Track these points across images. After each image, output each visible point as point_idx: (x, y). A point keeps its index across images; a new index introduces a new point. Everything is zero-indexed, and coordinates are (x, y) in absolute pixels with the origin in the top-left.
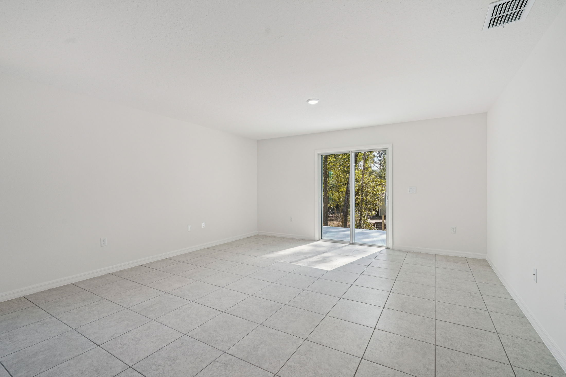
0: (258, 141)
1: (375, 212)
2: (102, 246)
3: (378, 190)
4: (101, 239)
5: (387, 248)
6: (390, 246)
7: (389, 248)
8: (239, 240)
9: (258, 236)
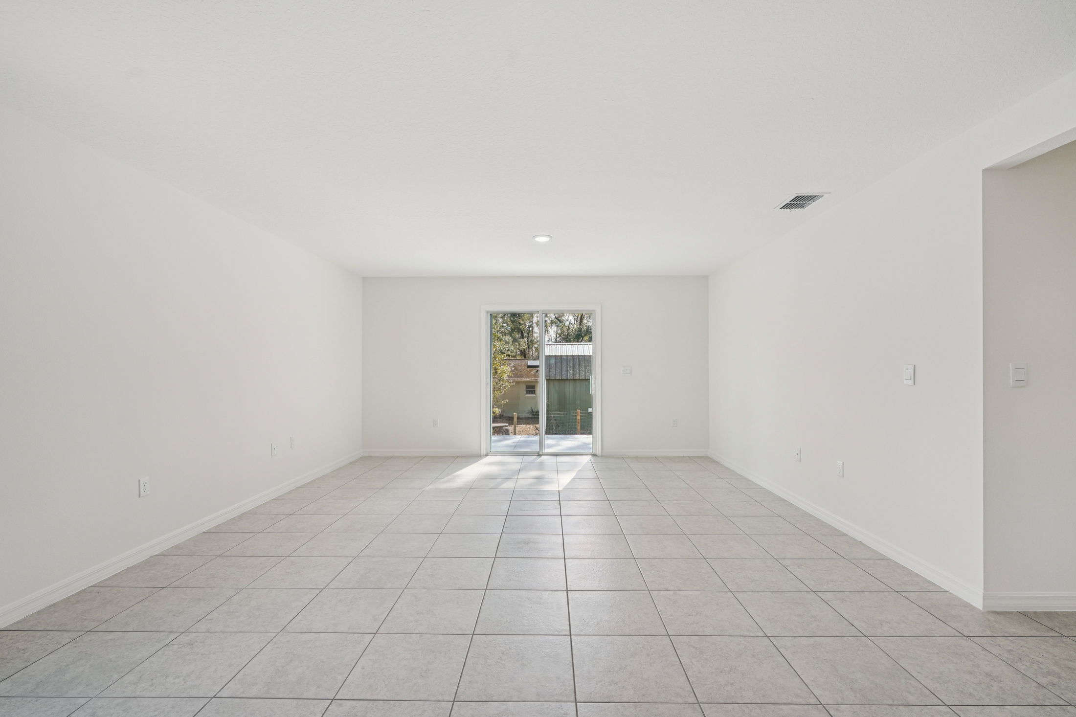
0: (364, 279)
1: (499, 409)
2: (141, 495)
3: (503, 371)
4: (139, 480)
5: (594, 455)
6: (598, 452)
7: (597, 456)
8: (340, 468)
9: (363, 459)
